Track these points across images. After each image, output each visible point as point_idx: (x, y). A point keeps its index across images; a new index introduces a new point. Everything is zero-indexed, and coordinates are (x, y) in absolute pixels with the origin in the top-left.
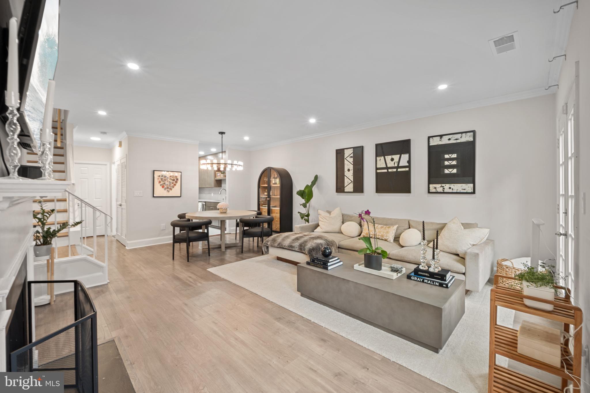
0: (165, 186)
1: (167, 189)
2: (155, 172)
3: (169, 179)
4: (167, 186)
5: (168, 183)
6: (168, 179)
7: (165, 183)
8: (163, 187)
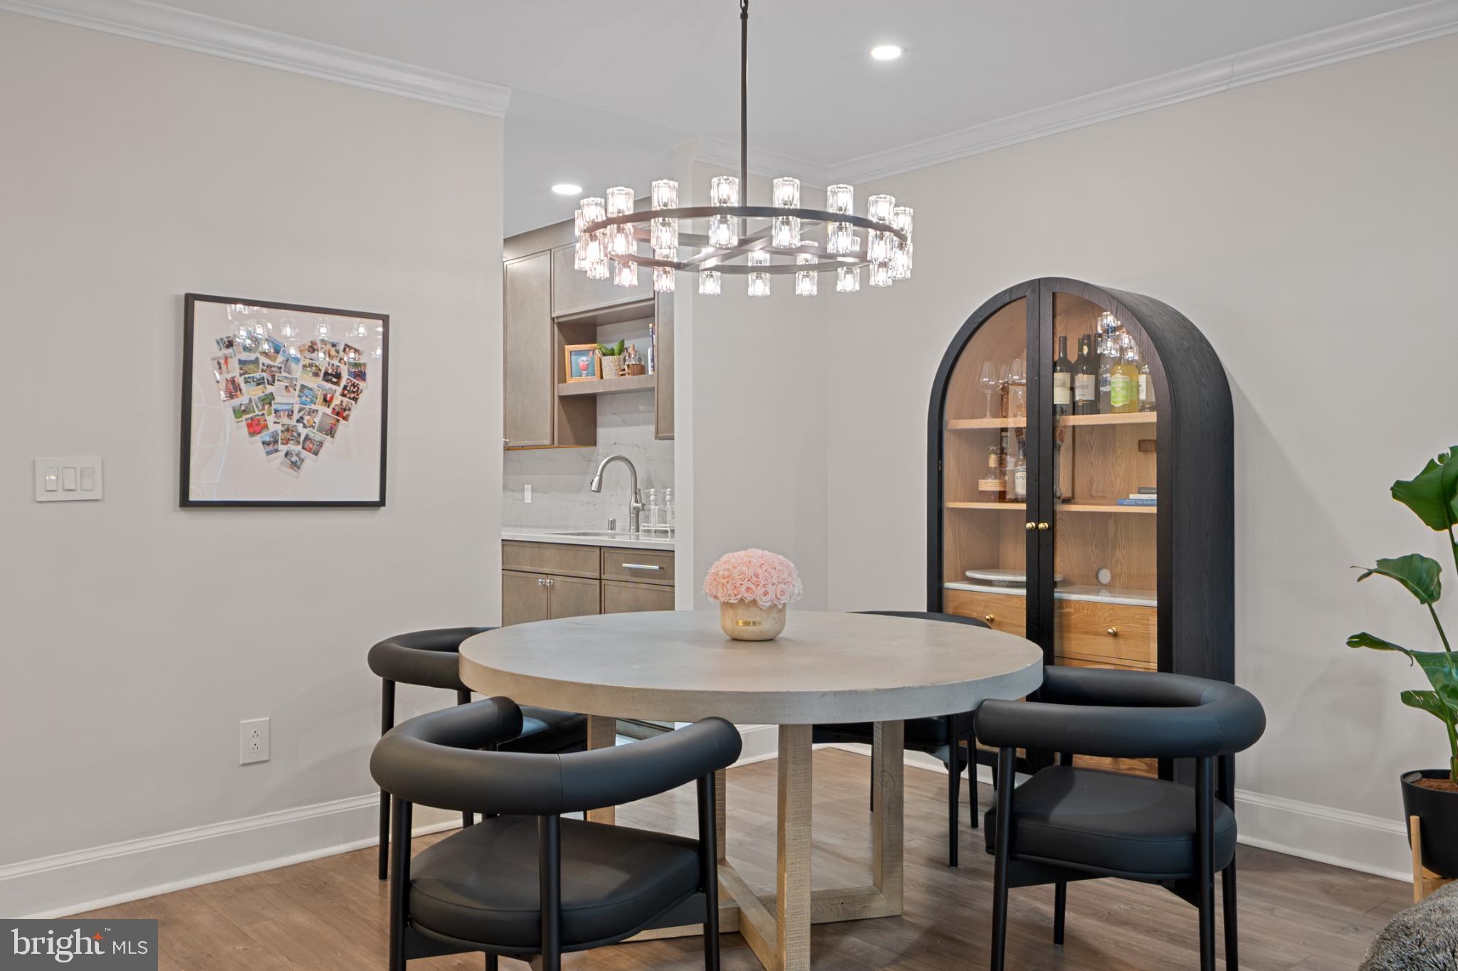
0: (270, 419)
1: (286, 442)
2: (198, 305)
3: (297, 370)
4: (285, 420)
5: (293, 399)
6: (293, 365)
7: (268, 399)
8: (255, 427)
